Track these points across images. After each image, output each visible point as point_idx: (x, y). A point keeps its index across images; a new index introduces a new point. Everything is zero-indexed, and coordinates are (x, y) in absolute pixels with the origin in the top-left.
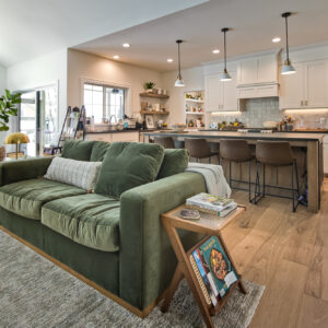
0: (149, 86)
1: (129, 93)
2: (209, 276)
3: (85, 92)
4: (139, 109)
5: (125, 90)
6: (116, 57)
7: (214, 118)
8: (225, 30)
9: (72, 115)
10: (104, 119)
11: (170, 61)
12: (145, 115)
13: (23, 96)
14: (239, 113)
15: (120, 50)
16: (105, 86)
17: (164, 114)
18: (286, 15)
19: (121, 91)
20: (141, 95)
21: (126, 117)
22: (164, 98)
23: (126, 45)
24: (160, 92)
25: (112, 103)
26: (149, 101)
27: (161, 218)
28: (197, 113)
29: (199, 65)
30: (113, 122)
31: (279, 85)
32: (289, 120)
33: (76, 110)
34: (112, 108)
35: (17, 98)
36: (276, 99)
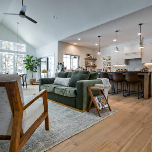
0: (88, 55)
1: (80, 58)
2: (100, 103)
3: (64, 58)
4: (84, 64)
5: (79, 57)
6: (75, 44)
7: (115, 68)
8: (117, 31)
9: (60, 66)
10: (71, 68)
11: (96, 44)
12: (87, 67)
13: (41, 60)
14: (125, 65)
15: (77, 41)
16: (71, 55)
17: (94, 67)
18: (140, 25)
19: (77, 57)
20: (85, 59)
21: (79, 67)
22: (94, 60)
23: (79, 39)
24: (93, 58)
25: (74, 62)
26: (88, 61)
27: (87, 88)
28: (109, 66)
29: (108, 46)
30: (74, 69)
31: (142, 53)
32: (146, 68)
33: (61, 64)
34: (74, 64)
35: (39, 60)
36: (140, 59)
